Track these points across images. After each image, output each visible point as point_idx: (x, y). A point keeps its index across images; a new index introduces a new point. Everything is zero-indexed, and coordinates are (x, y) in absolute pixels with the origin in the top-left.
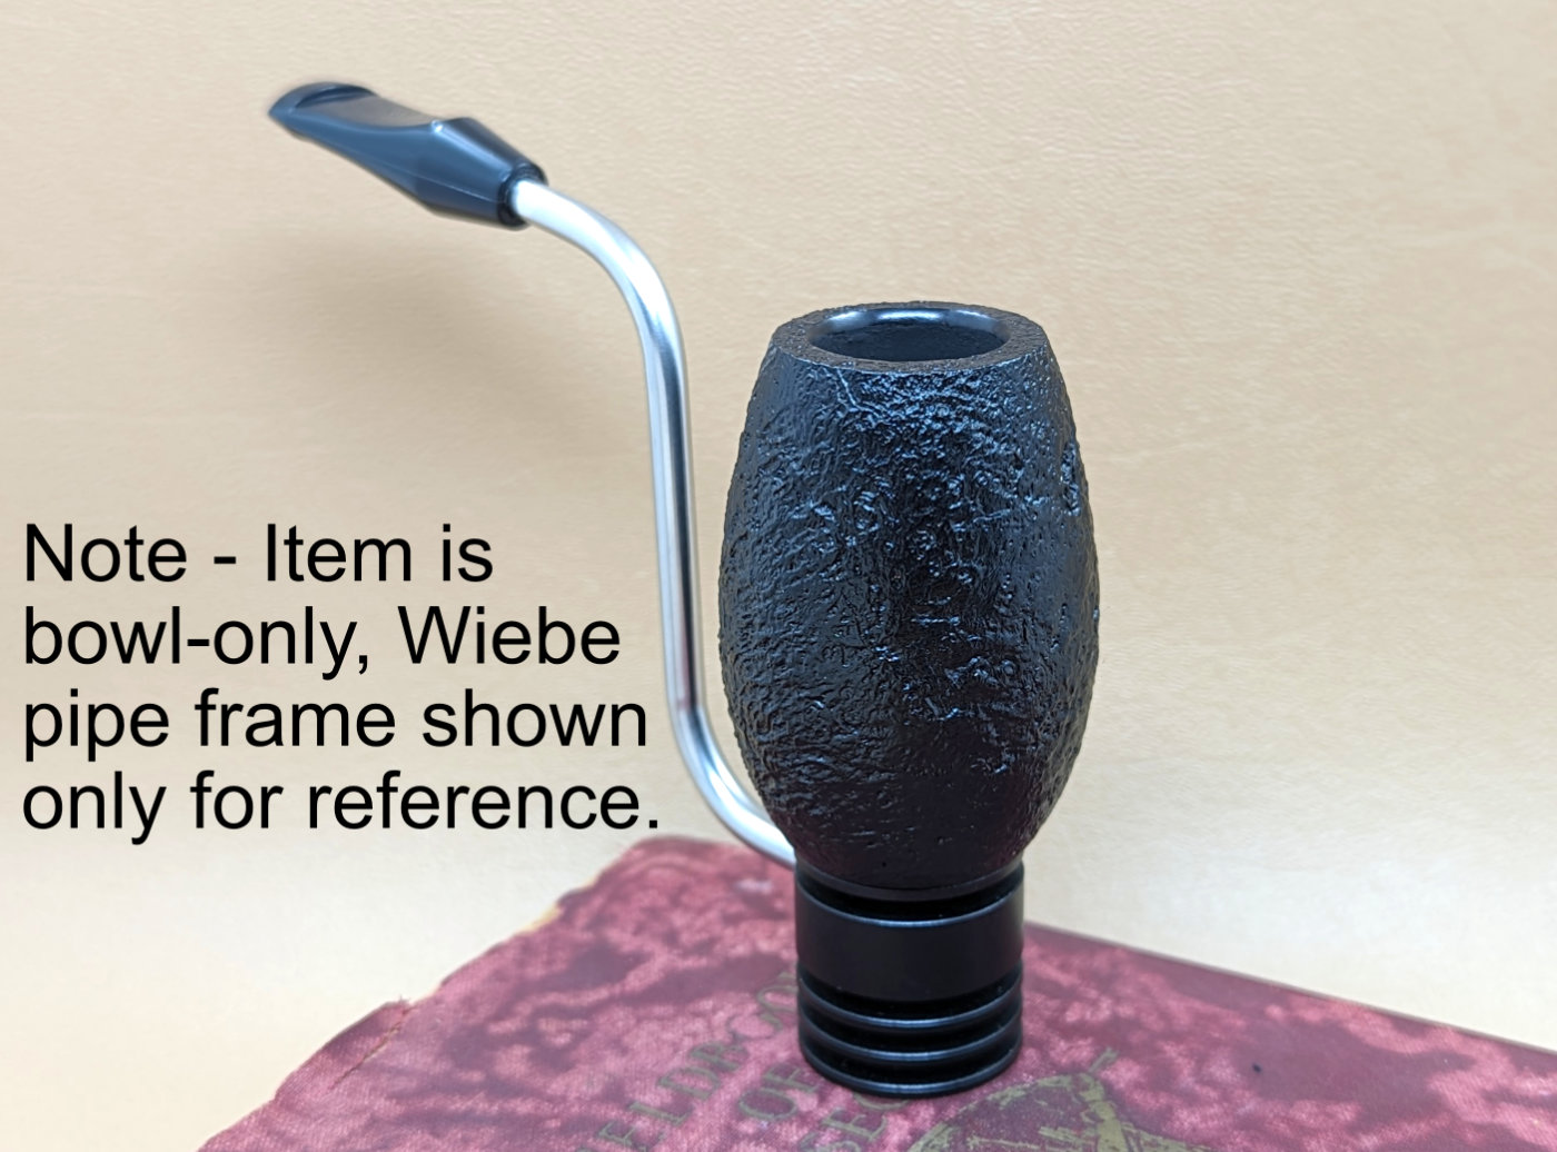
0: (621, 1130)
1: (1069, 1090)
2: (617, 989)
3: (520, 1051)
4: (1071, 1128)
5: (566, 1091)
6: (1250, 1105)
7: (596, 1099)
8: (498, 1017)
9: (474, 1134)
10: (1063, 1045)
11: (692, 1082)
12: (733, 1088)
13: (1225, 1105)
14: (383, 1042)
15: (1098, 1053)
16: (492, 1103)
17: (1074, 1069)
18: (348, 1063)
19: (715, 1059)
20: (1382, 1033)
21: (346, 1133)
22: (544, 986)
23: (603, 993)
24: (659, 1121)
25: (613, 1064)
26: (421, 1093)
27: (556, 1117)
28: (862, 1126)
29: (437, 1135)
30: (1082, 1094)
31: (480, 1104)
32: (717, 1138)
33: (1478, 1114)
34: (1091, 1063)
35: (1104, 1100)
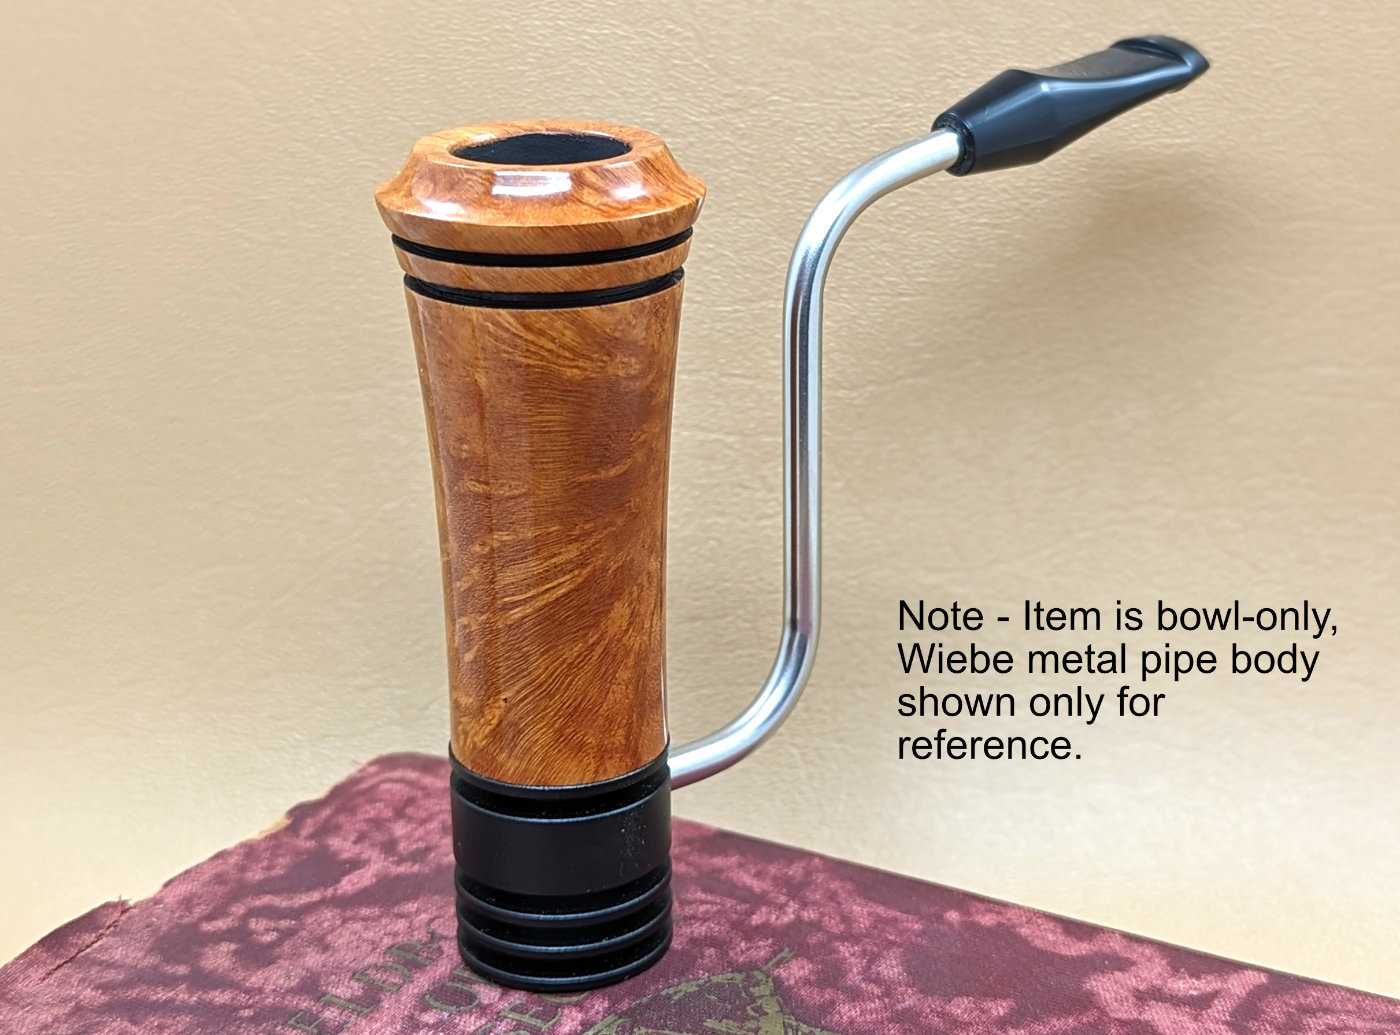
0: (310, 1018)
1: (740, 985)
2: (330, 892)
3: (226, 947)
4: (735, 1020)
5: (263, 984)
6: (910, 1000)
7: (291, 991)
8: (210, 918)
9: (169, 1022)
10: (743, 944)
11: (385, 977)
12: (422, 982)
13: (887, 1000)
14: (99, 938)
15: (775, 953)
16: (191, 994)
17: (750, 967)
18: (62, 957)
19: (410, 956)
20: (1051, 937)
21: (50, 1020)
22: (261, 888)
23: (316, 896)
24: (346, 1012)
25: (313, 959)
26: (127, 984)
27: (250, 1007)
28: (537, 1018)
29: (135, 1023)
30: (751, 989)
31: (182, 995)
32: (398, 1027)
33: (1127, 1011)
34: (767, 961)
35: (772, 995)
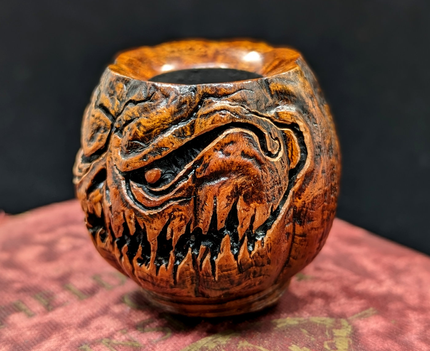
1: (327, 327)
3: (38, 249)
5: (40, 271)
7: (52, 278)
10: (343, 300)
15: (362, 309)
24: (73, 295)
27: (22, 282)
30: (334, 331)
32: (95, 311)
34: (353, 314)
35: (347, 337)
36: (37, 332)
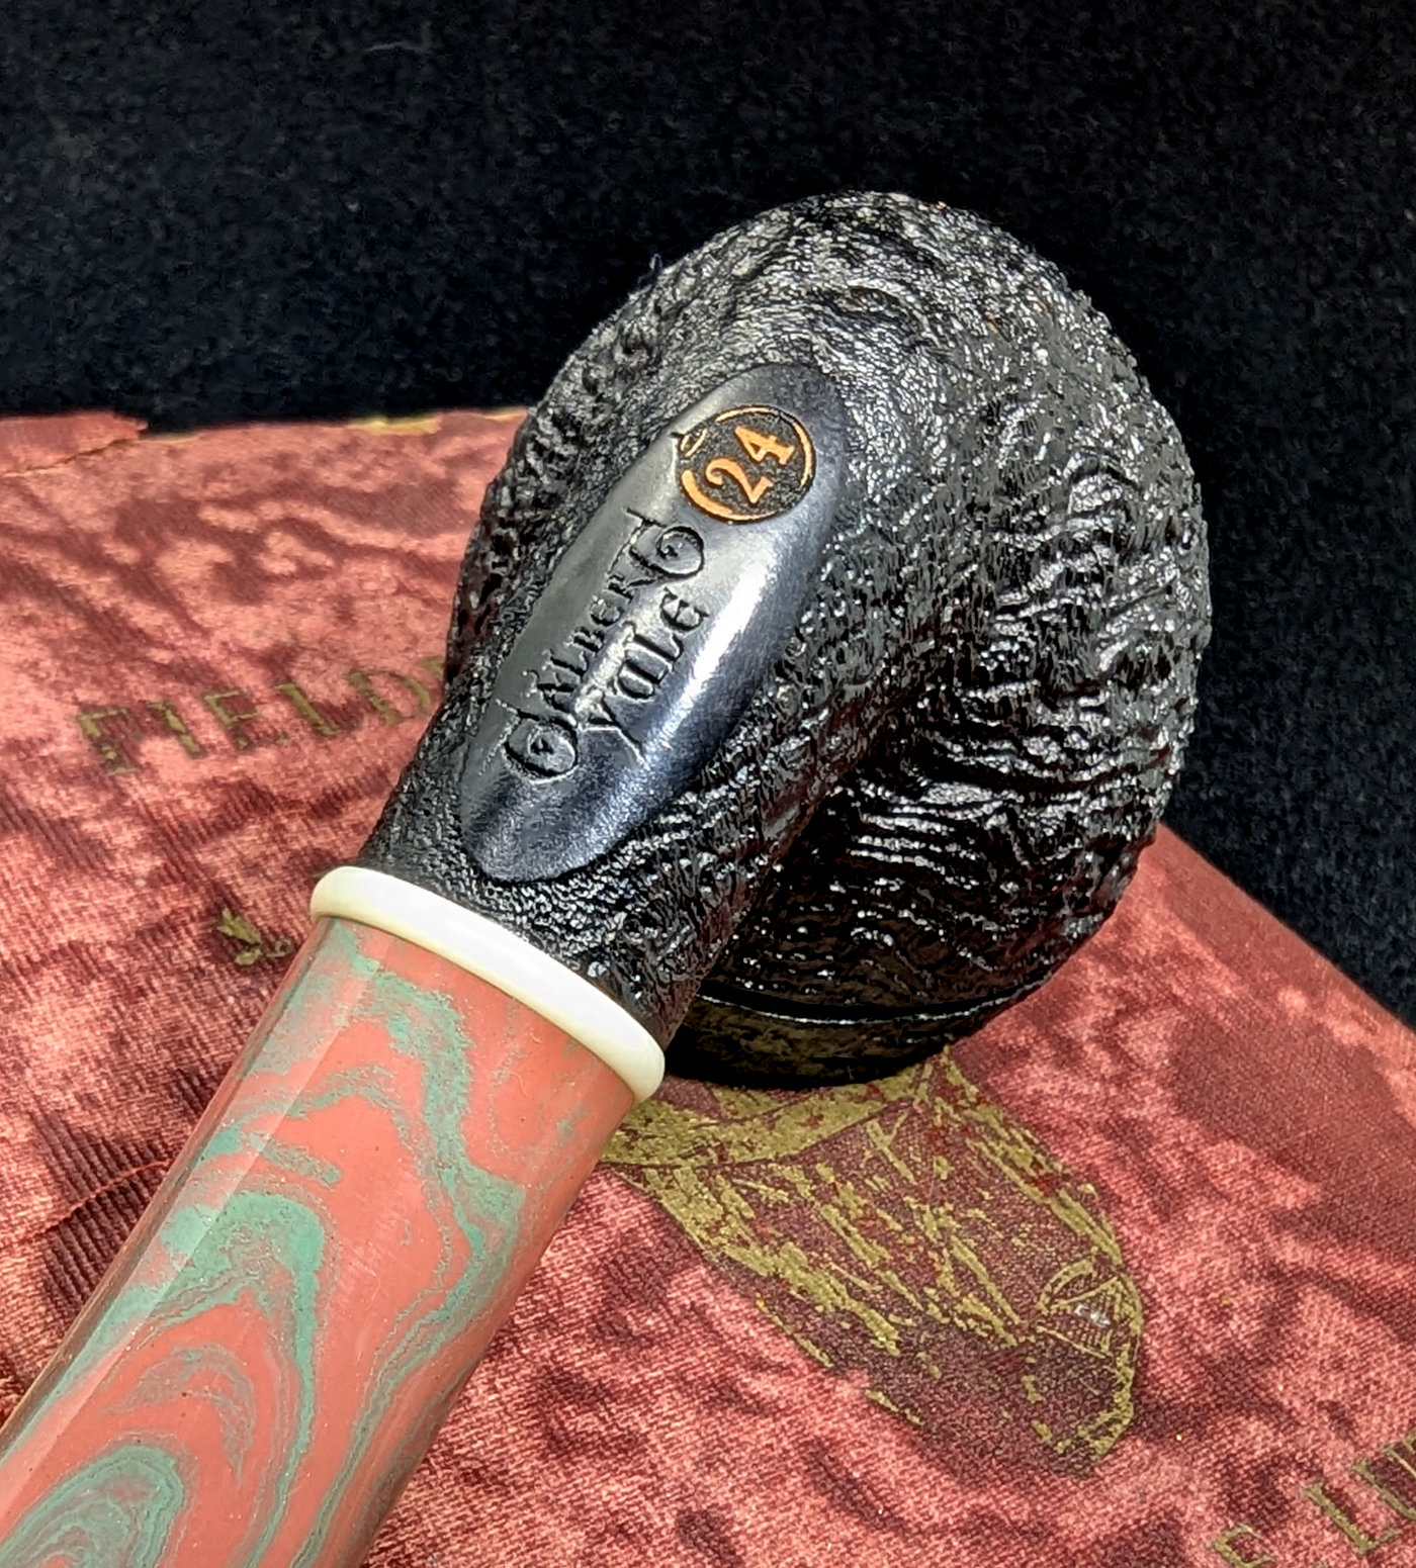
0: (238, 706)
2: (412, 543)
3: (216, 553)
5: (218, 628)
7: (247, 653)
8: (225, 504)
9: (48, 618)
11: (392, 696)
16: (110, 593)
22: (326, 497)
23: (387, 539)
24: (299, 719)
25: (314, 624)
26: (37, 540)
27: (172, 648)
32: (353, 778)
36: (209, 807)
